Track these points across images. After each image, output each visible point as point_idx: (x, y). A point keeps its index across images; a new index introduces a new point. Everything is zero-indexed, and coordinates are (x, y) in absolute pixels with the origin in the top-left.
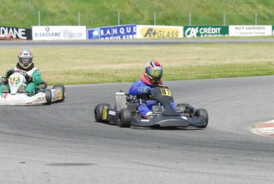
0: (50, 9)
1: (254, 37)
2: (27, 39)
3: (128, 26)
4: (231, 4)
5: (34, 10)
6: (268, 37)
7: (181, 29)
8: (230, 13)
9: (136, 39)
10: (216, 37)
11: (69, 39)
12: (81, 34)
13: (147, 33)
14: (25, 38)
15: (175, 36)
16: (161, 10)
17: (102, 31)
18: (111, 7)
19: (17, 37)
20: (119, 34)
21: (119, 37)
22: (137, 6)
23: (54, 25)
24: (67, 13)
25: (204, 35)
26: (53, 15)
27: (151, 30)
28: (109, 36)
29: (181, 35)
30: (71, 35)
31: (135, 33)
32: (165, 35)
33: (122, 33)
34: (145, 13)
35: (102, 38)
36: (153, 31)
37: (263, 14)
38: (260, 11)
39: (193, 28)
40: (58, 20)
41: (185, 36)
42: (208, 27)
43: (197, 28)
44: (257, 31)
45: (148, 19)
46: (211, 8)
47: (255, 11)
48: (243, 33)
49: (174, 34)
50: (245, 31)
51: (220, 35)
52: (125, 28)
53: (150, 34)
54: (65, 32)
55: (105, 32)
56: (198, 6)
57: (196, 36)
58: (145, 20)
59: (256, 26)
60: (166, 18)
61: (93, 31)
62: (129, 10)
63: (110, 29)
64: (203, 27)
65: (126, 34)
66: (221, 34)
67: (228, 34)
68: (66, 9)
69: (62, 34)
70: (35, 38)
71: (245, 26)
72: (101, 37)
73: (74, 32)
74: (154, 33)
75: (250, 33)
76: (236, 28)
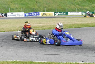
0: (12, 7)
1: (76, 15)
2: (6, 17)
4: (68, 5)
5: (7, 7)
6: (80, 15)
7: (53, 13)
8: (68, 8)
10: (64, 16)
11: (19, 17)
12: (22, 15)
13: (43, 15)
14: (5, 16)
16: (47, 7)
17: (29, 14)
18: (31, 6)
19: (3, 16)
20: (34, 15)
21: (34, 16)
22: (39, 6)
23: (13, 12)
24: (17, 8)
25: (60, 15)
26: (13, 9)
27: (44, 13)
28: (31, 15)
29: (53, 15)
30: (19, 15)
31: (39, 15)
32: (49, 15)
33: (35, 14)
34: (42, 8)
36: (45, 14)
37: (78, 8)
38: (77, 7)
39: (57, 13)
40: (15, 11)
41: (55, 15)
42: (62, 12)
44: (77, 13)
46: (62, 7)
47: (76, 7)
49: (51, 15)
50: (73, 13)
52: (36, 13)
54: (18, 14)
55: (30, 14)
56: (58, 6)
57: (58, 15)
59: (77, 12)
60: (48, 10)
61: (26, 14)
62: (37, 7)
63: (31, 13)
65: (37, 15)
66: (66, 14)
67: (68, 14)
68: (17, 7)
69: (17, 15)
70: (8, 16)
71: (73, 12)
72: (29, 16)
73: (20, 14)
74: (45, 15)
75: (75, 14)
76: (71, 13)
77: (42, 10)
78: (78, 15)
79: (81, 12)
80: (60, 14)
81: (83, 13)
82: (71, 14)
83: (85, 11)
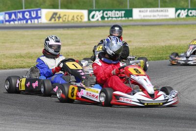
1: (157, 20)
3: (33, 11)
6: (173, 19)
9: (41, 23)
10: (121, 20)
13: (52, 17)
15: (80, 20)
17: (7, 16)
20: (24, 18)
21: (25, 21)
25: (108, 18)
27: (55, 14)
28: (14, 20)
29: (85, 19)
31: (40, 17)
32: (70, 19)
33: (27, 17)
35: (7, 23)
36: (58, 15)
39: (97, 12)
41: (89, 19)
42: (112, 11)
43: (102, 12)
44: (161, 13)
45: (50, 4)
48: (146, 16)
49: (79, 17)
50: (148, 14)
51: (124, 19)
52: (30, 12)
53: (55, 18)
55: (10, 17)
57: (100, 19)
58: (47, 5)
59: (159, 9)
63: (15, 13)
64: (108, 11)
65: (31, 18)
66: (125, 17)
67: (132, 17)
71: (149, 9)
72: (6, 21)
74: (59, 17)
75: (154, 16)
76: (140, 11)
77: (48, 3)
78: (164, 18)
79: (173, 10)
80: (106, 14)
81: (179, 11)
82: (143, 14)
83: (185, 6)
